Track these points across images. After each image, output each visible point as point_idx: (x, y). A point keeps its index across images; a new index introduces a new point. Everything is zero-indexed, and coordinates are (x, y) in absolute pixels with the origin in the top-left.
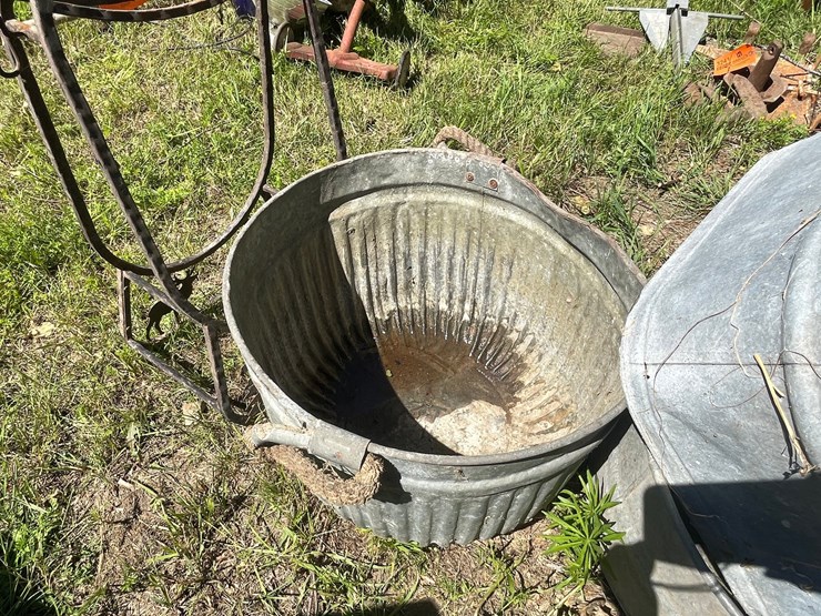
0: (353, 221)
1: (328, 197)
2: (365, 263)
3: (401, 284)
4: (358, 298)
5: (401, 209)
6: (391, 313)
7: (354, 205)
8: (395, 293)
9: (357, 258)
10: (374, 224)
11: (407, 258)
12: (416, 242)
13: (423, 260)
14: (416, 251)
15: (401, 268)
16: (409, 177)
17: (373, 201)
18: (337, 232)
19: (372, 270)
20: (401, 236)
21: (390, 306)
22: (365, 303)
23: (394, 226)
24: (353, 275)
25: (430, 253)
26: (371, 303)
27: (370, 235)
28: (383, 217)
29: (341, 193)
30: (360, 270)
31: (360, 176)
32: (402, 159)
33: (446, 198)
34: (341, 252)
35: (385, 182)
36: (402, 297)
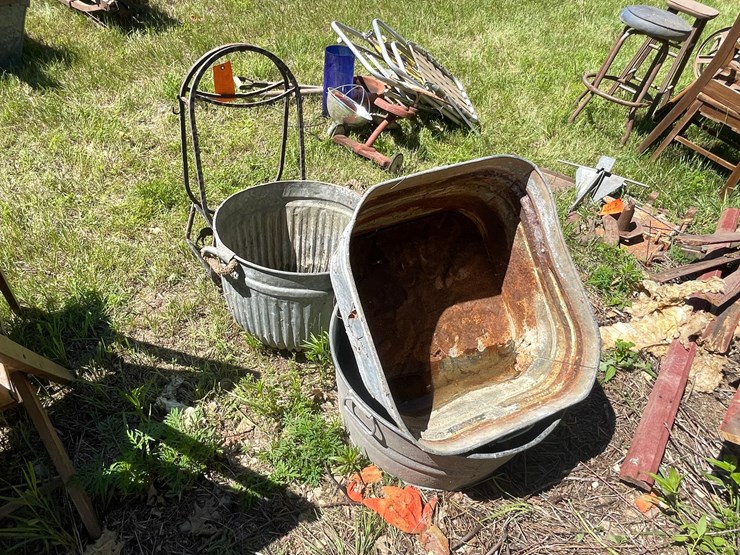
0: (297, 210)
1: (287, 195)
2: (300, 233)
3: (318, 252)
4: (294, 251)
5: (322, 211)
6: (309, 266)
7: (300, 203)
8: (314, 255)
9: (297, 230)
10: (308, 215)
11: (322, 238)
12: (327, 230)
13: (330, 241)
14: (327, 235)
15: (318, 243)
16: (327, 197)
17: (309, 203)
18: (289, 212)
19: (303, 238)
20: (320, 225)
21: (310, 261)
22: (297, 255)
23: (317, 219)
24: (293, 238)
25: (333, 238)
26: (300, 256)
27: (305, 219)
28: (313, 212)
29: (294, 195)
30: (297, 237)
31: (305, 189)
32: (325, 187)
33: (342, 211)
34: (289, 223)
35: (316, 196)
36: (317, 259)
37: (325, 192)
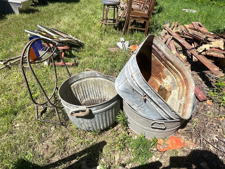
0: (75, 87)
1: (70, 83)
2: (78, 94)
3: (85, 96)
4: (78, 100)
5: (82, 83)
6: (85, 102)
7: (74, 84)
8: (85, 98)
9: (77, 93)
10: (78, 86)
11: (85, 91)
12: (86, 88)
13: (88, 91)
14: (86, 90)
15: (84, 93)
16: (82, 77)
17: (77, 83)
18: (72, 89)
19: (80, 95)
20: (83, 88)
21: (84, 101)
22: (80, 101)
23: (82, 86)
24: (77, 96)
25: (89, 89)
26: (81, 101)
27: (78, 88)
28: (79, 85)
29: (72, 82)
30: (78, 95)
31: (74, 79)
32: (80, 75)
33: (89, 79)
34: (74, 92)
35: (78, 79)
36: (86, 99)
37: (81, 76)
